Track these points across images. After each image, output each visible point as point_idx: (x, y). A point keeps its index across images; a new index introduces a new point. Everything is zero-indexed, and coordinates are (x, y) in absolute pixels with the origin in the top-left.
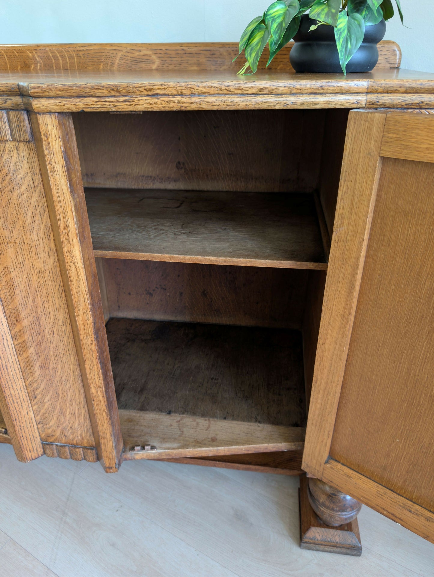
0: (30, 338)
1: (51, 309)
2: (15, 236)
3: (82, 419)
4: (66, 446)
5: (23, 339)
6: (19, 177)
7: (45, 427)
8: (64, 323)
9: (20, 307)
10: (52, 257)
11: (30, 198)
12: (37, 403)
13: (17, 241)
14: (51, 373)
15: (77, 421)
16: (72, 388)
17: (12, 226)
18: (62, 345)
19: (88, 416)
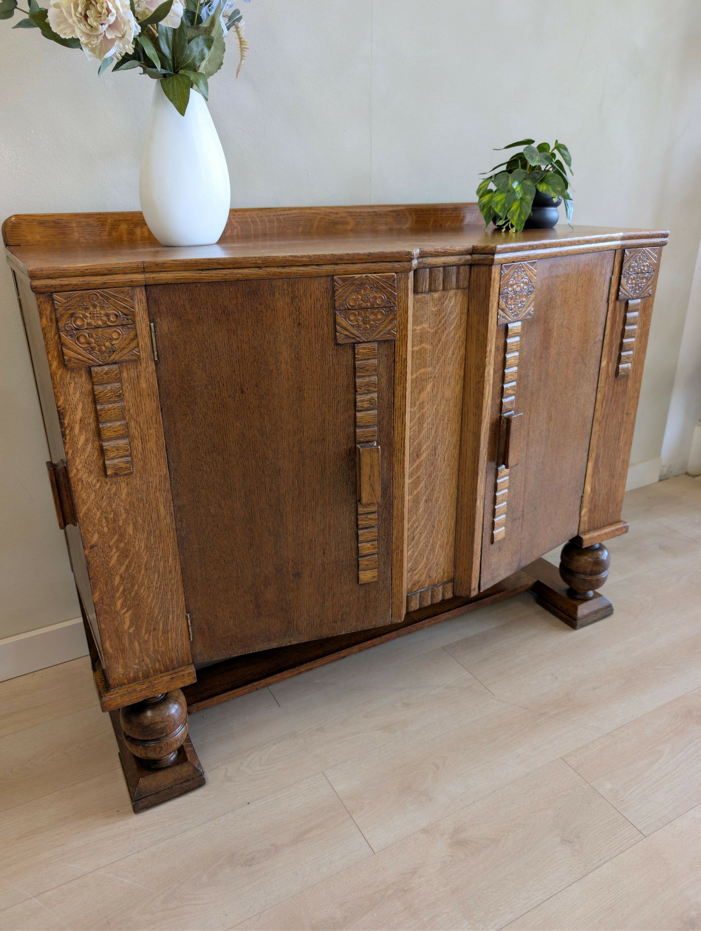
0: (424, 472)
1: (447, 435)
2: (436, 371)
3: (448, 549)
4: (429, 589)
5: (418, 474)
6: (452, 318)
7: (414, 573)
8: (455, 447)
9: (424, 441)
10: (459, 385)
11: (455, 335)
12: (412, 547)
13: (437, 376)
14: (433, 504)
15: (444, 553)
16: (447, 514)
17: (436, 362)
18: (448, 470)
19: (453, 544)
